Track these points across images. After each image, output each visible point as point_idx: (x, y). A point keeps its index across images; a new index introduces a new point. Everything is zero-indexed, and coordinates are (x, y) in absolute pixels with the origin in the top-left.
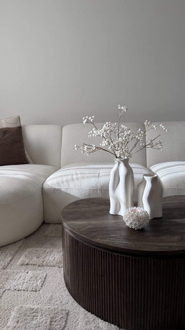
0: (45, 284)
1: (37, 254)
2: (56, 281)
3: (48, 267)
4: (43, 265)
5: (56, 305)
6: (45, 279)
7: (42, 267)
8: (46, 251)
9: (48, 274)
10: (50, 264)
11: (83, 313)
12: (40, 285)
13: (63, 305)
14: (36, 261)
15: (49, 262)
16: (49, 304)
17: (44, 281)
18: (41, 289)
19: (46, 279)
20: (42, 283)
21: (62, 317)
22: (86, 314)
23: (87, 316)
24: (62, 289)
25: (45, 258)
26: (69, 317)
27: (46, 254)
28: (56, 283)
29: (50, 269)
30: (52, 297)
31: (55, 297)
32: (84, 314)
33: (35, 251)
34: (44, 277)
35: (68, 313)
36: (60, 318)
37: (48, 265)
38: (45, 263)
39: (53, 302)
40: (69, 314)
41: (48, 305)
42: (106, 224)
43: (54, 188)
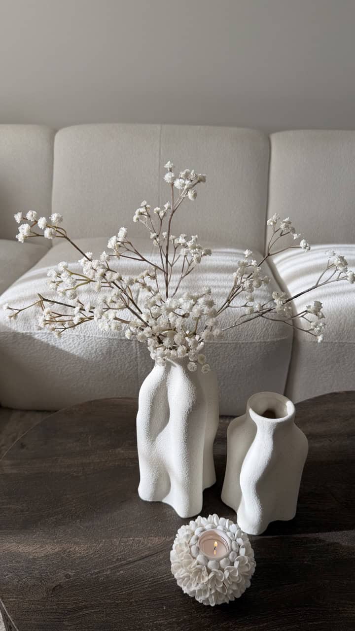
42: (118, 560)
43: (13, 333)
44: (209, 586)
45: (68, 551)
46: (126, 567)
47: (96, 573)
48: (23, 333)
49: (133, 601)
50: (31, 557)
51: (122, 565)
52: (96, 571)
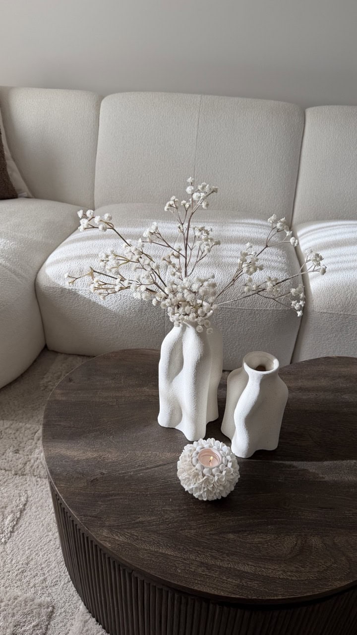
0: (19, 525)
1: (16, 442)
2: (44, 519)
3: (34, 479)
4: (25, 473)
5: (32, 588)
6: (21, 512)
7: (21, 477)
8: (37, 434)
9: (30, 497)
10: (38, 471)
11: (81, 618)
12: (10, 529)
13: (46, 587)
14: (11, 461)
15: (38, 467)
16: (19, 583)
17: (19, 519)
18: (10, 540)
19: (26, 512)
20: (15, 523)
21: (37, 625)
22: (86, 622)
23: (87, 628)
24: (52, 543)
25: (31, 455)
26: (52, 623)
27: (34, 443)
28: (43, 525)
29: (37, 485)
30: (27, 564)
31: (35, 565)
32: (83, 622)
33: (14, 432)
34: (21, 506)
35: (53, 611)
36: (34, 626)
37: (35, 474)
38: (28, 467)
39: (27, 579)
40: (54, 615)
41: (16, 585)
42: (139, 466)
43: (61, 288)
44: (203, 485)
45: (103, 457)
46: (145, 471)
47: (123, 473)
48: (69, 289)
49: (148, 493)
50: (76, 459)
51: (142, 470)
52: (123, 472)
